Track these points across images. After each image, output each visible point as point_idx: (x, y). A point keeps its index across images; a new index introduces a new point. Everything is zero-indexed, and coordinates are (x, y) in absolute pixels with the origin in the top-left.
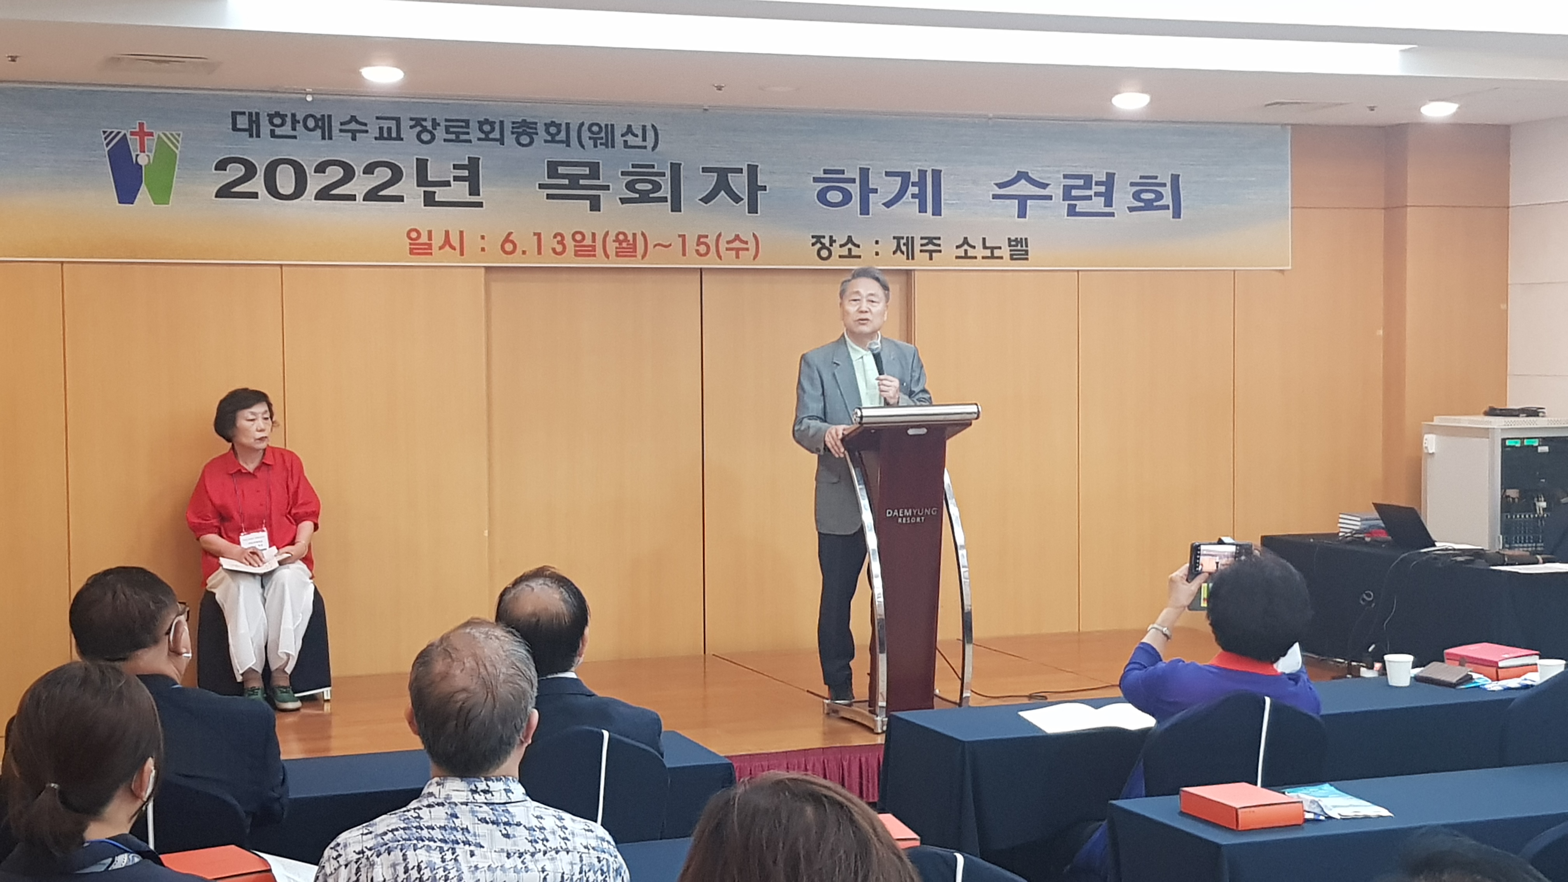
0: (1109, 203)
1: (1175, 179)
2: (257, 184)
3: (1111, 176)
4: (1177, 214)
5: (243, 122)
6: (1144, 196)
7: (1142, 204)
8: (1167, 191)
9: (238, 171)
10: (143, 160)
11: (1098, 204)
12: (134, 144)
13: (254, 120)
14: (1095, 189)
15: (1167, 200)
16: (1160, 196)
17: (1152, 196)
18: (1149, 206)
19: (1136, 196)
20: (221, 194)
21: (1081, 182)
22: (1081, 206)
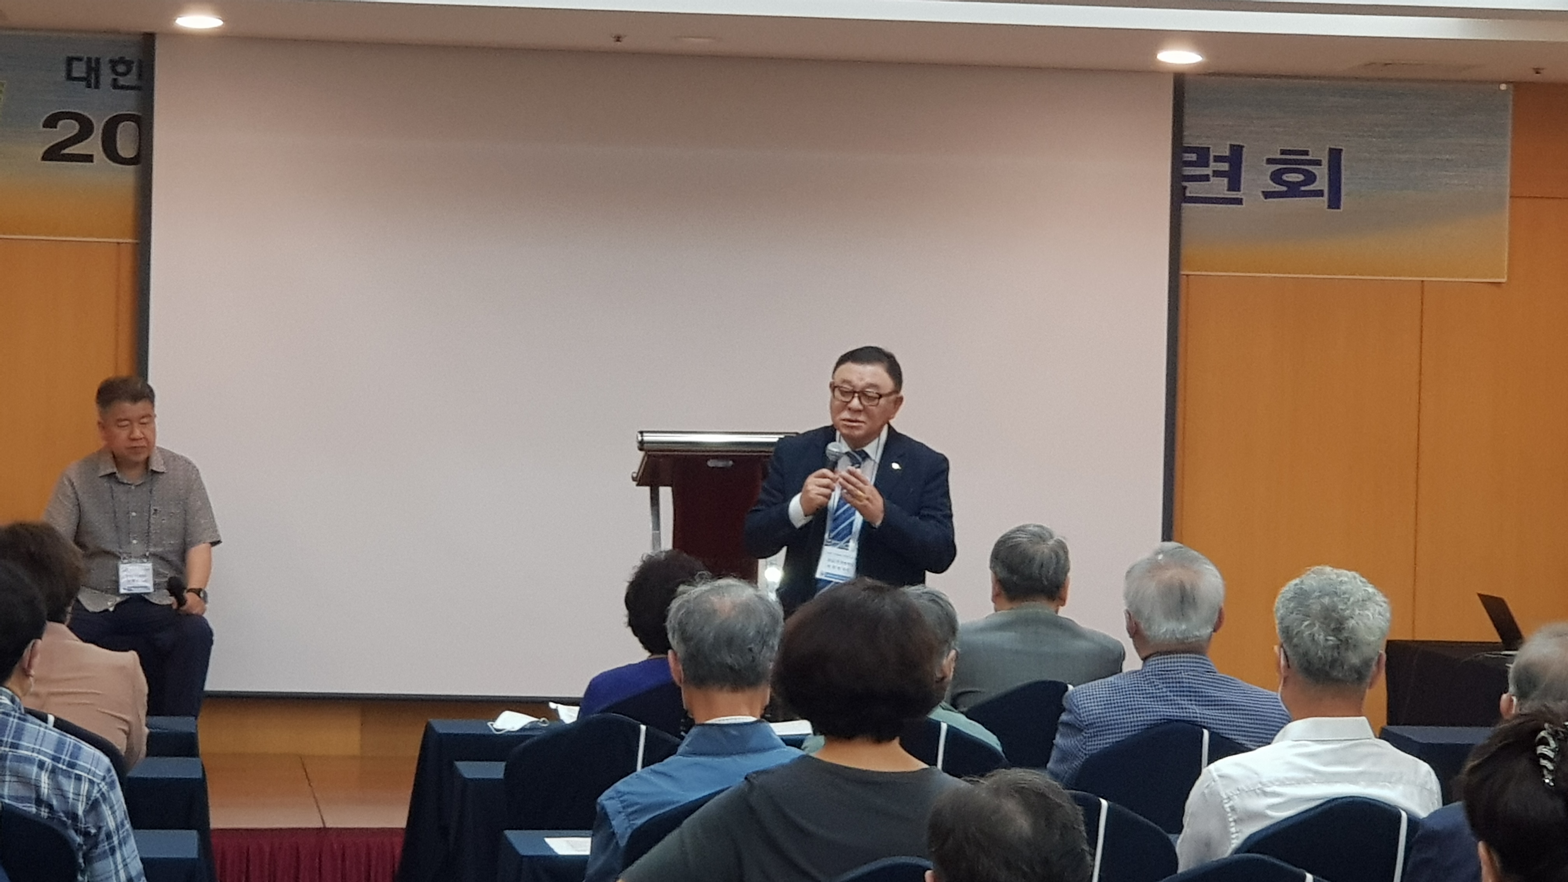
0: (1234, 185)
1: (1335, 155)
2: (93, 145)
3: (1237, 150)
4: (1335, 202)
5: (79, 70)
6: (1288, 177)
7: (1284, 189)
8: (1322, 173)
9: (74, 129)
11: (1219, 187)
13: (93, 67)
15: (1322, 183)
16: (1311, 178)
17: (1298, 178)
18: (1293, 191)
19: (1276, 177)
20: (48, 156)
21: (1193, 157)
22: (1193, 189)
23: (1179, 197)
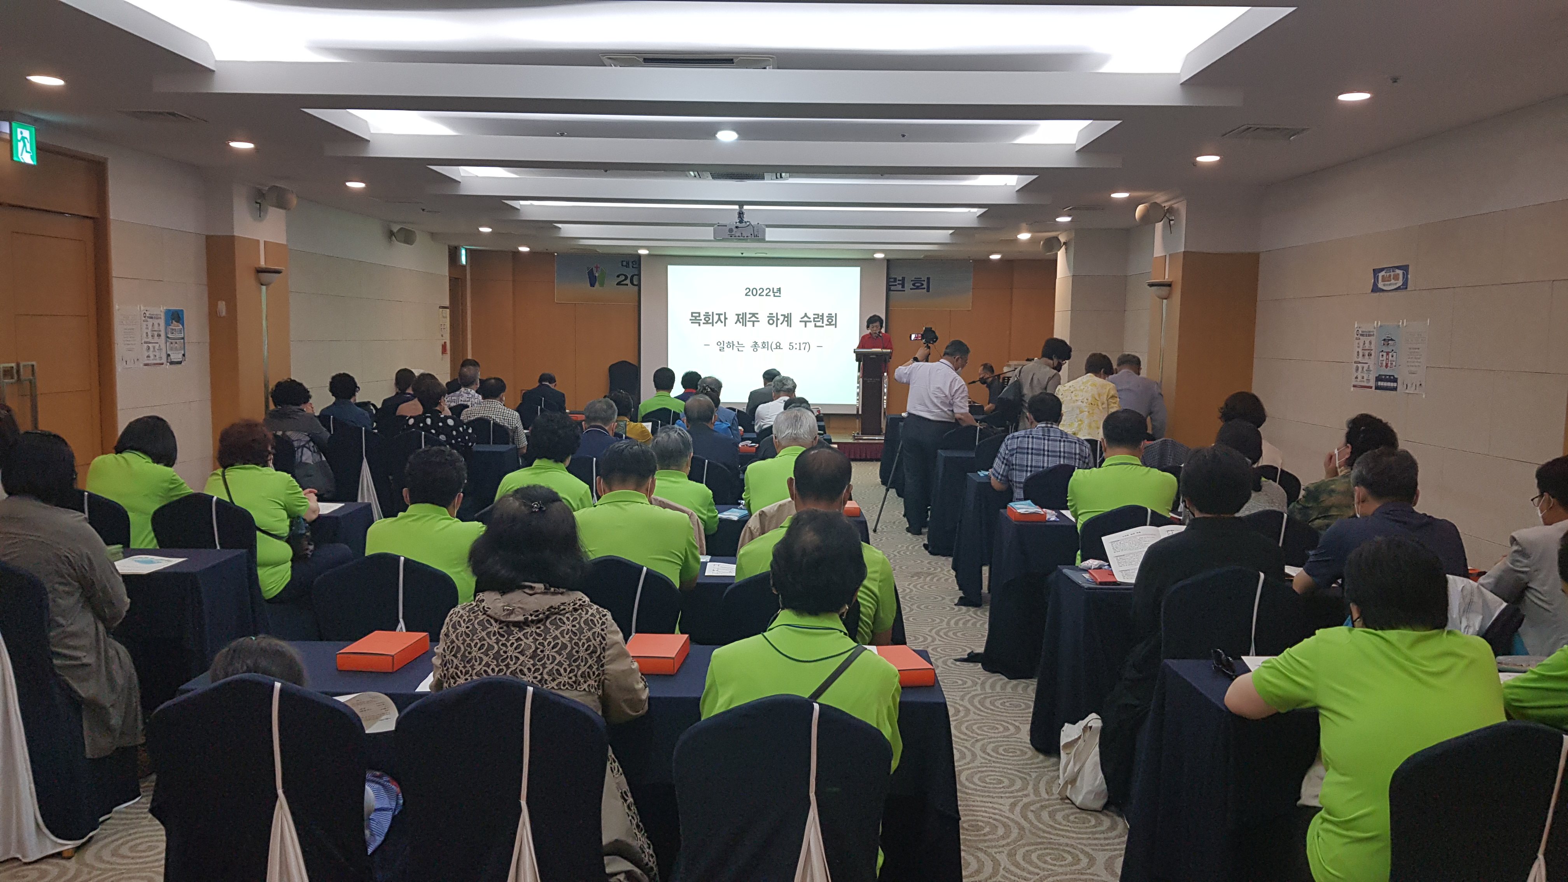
0: (903, 286)
1: (928, 279)
2: (628, 282)
3: (904, 279)
4: (928, 291)
5: (625, 263)
6: (917, 285)
7: (916, 287)
8: (925, 283)
9: (623, 278)
10: (597, 275)
11: (900, 287)
12: (595, 270)
13: (628, 263)
14: (898, 282)
15: (925, 286)
16: (923, 285)
17: (919, 285)
18: (918, 288)
19: (914, 285)
20: (617, 284)
21: (892, 280)
22: (893, 288)
23: (888, 290)
